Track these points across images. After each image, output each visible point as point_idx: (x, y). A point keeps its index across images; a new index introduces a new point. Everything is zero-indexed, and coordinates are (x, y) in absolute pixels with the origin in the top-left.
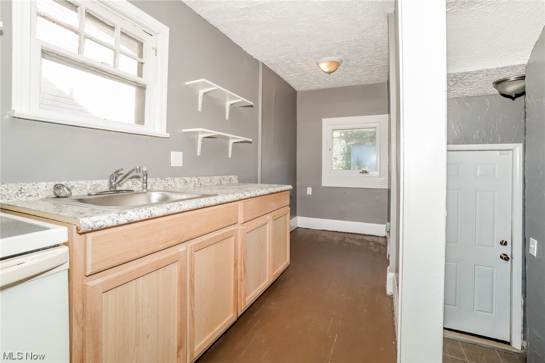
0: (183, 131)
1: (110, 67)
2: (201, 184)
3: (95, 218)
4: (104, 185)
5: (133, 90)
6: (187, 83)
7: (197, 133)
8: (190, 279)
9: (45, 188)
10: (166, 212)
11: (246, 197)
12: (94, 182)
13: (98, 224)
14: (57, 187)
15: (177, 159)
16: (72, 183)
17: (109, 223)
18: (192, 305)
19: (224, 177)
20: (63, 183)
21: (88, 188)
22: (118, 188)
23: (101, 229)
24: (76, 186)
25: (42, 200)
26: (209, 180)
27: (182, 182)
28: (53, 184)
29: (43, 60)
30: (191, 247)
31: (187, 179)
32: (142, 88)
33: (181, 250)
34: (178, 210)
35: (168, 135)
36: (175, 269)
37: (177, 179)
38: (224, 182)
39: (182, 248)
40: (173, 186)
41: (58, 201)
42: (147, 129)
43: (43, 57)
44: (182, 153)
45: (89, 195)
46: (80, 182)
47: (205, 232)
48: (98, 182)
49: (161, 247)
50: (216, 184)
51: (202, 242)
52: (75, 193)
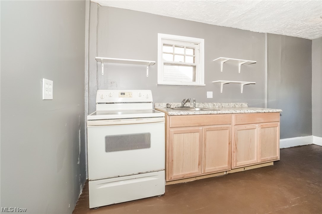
0: (213, 82)
1: (183, 63)
2: (222, 106)
3: (172, 112)
4: (180, 105)
5: (192, 68)
6: (214, 60)
7: (220, 82)
8: (204, 141)
9: (164, 105)
10: (194, 114)
11: (237, 113)
12: (178, 103)
13: (173, 114)
14: (167, 104)
15: (210, 95)
16: (171, 104)
17: (175, 114)
18: (205, 151)
19: (237, 103)
20: (169, 103)
21: (176, 105)
22: (185, 106)
23: (173, 115)
24: (172, 104)
25: (164, 108)
26: (227, 105)
27: (212, 105)
28: (166, 103)
29: (164, 66)
30: (205, 128)
31: (215, 104)
32: (195, 67)
33: (200, 128)
34: (199, 114)
35: (205, 85)
36: (197, 135)
37: (209, 104)
38: (237, 106)
39: (201, 128)
40: (208, 106)
41: (168, 109)
42: (197, 83)
43: (164, 65)
44: (212, 92)
45: (176, 107)
46: (173, 103)
47: (211, 124)
48: (179, 103)
49: (192, 125)
50: (232, 107)
51: (210, 128)
52: (172, 107)
